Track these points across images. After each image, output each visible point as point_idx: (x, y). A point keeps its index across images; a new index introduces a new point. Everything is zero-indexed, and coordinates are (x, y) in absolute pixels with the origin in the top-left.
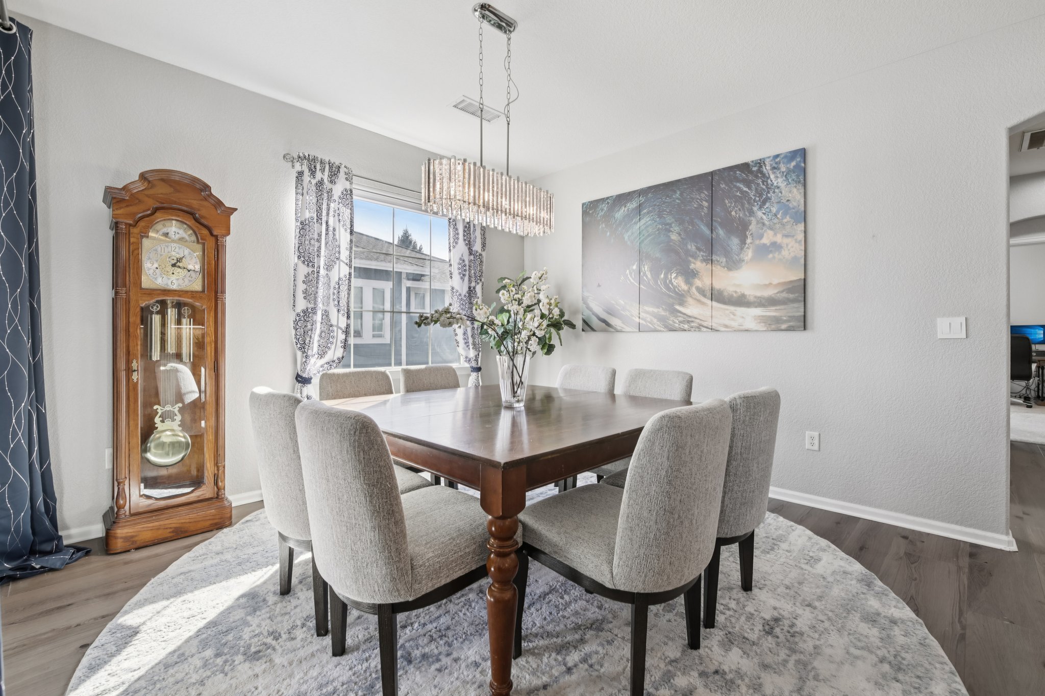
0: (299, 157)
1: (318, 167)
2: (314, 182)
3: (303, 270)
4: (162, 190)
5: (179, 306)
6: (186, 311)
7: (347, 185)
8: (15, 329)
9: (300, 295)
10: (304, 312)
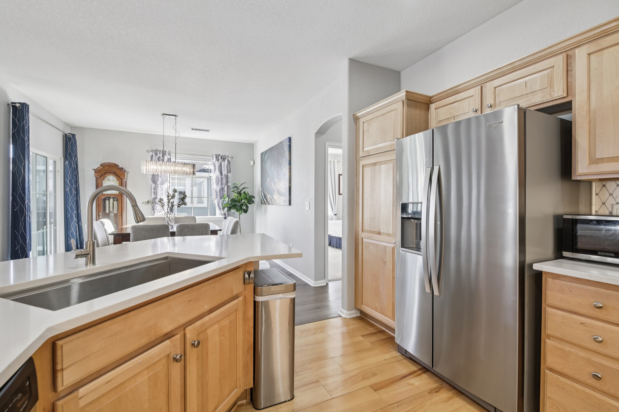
0: (152, 151)
1: (158, 153)
2: (157, 157)
3: (153, 185)
4: (107, 168)
5: (113, 198)
6: (115, 199)
7: (169, 157)
8: (71, 205)
9: (153, 193)
10: (154, 198)
